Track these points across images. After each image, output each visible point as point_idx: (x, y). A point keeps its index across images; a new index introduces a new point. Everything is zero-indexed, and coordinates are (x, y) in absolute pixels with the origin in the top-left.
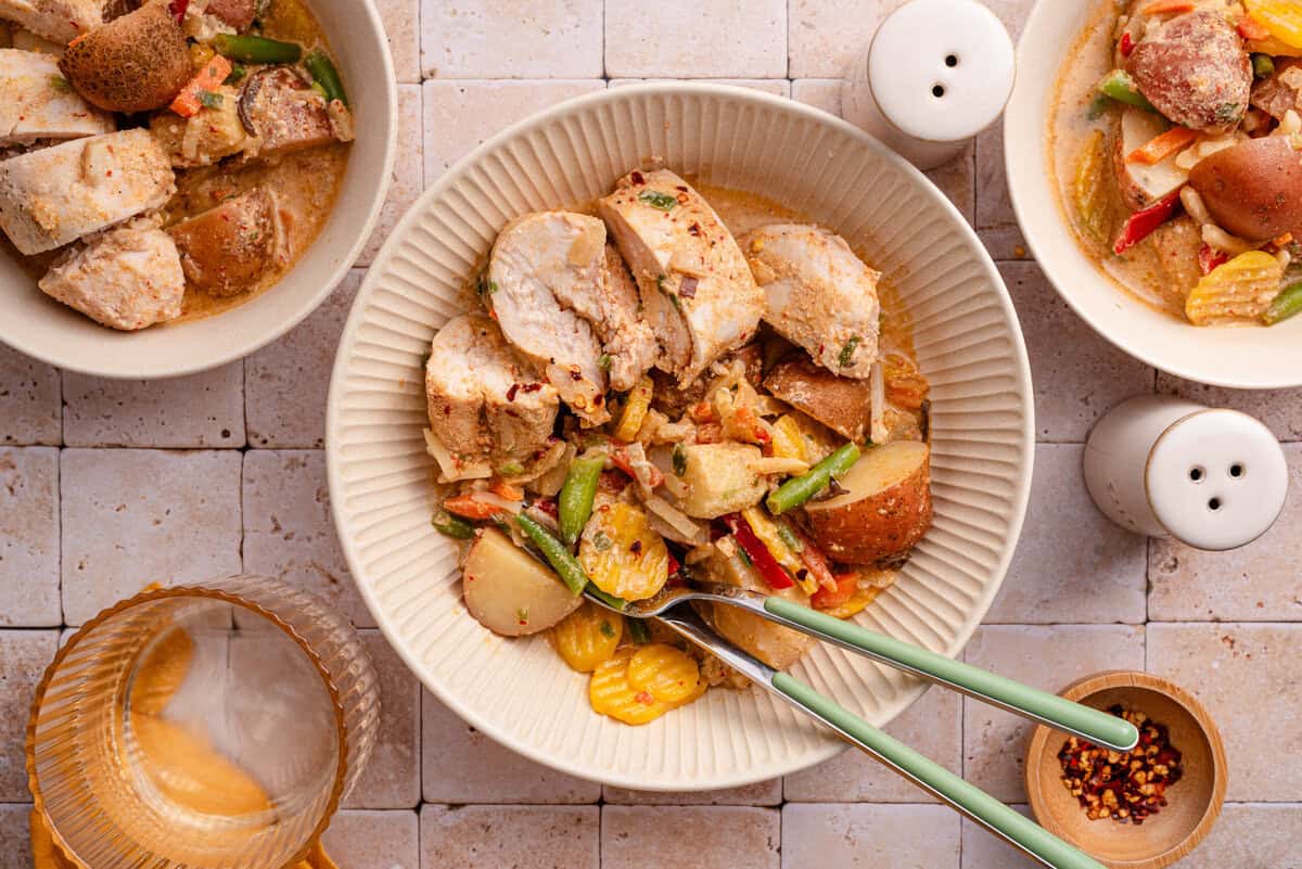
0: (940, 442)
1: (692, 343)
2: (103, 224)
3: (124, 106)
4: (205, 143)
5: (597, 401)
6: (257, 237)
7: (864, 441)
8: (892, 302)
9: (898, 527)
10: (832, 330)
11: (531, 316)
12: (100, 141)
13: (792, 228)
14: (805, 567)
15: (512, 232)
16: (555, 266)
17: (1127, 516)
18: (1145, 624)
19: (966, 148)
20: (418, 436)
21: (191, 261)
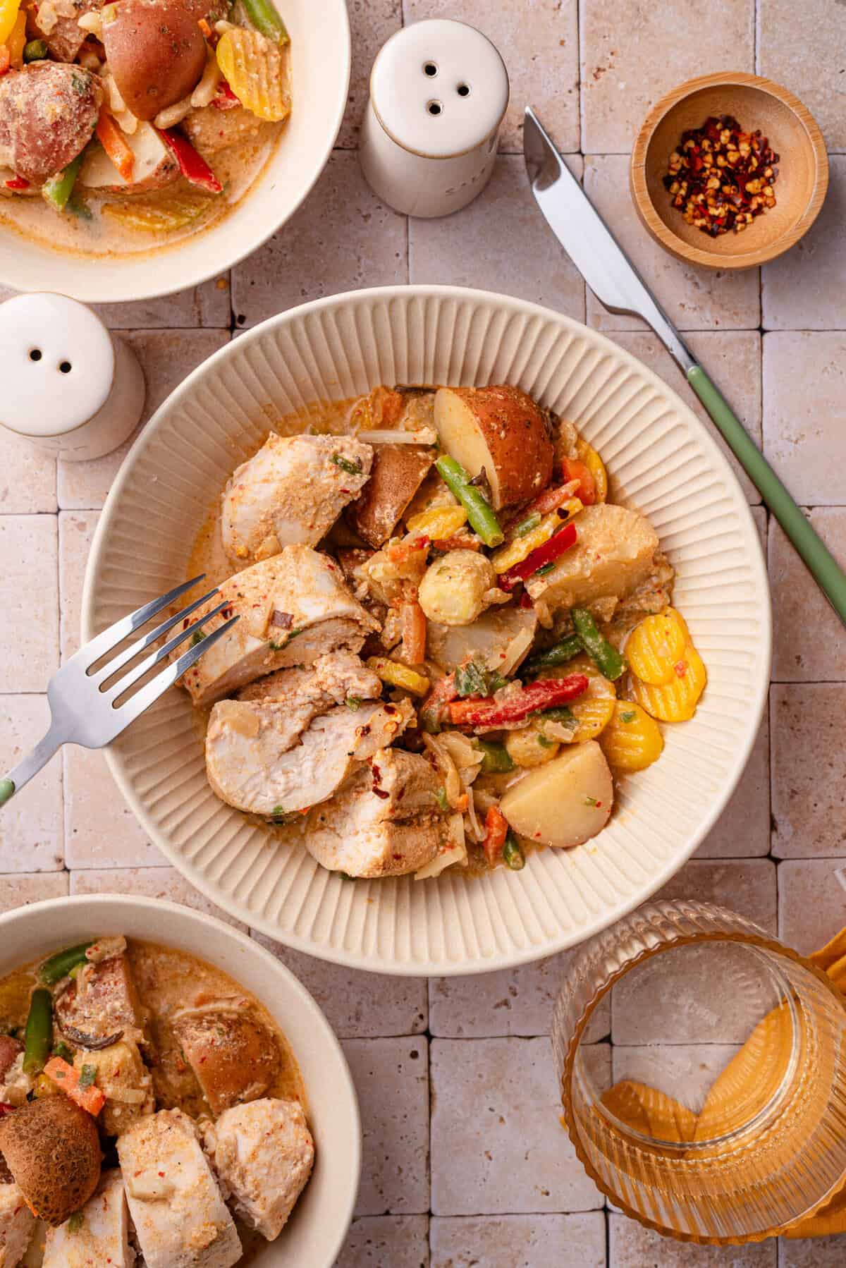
0: (435, 376)
1: (337, 618)
2: (211, 1181)
3: (95, 1161)
4: (130, 1081)
5: (390, 711)
6: (222, 1029)
7: (434, 451)
8: (299, 421)
9: (517, 420)
10: (326, 481)
11: (308, 774)
12: (130, 1185)
13: (226, 518)
14: (556, 511)
15: (225, 792)
16: (259, 751)
17: (478, 175)
18: (583, 155)
19: (121, 338)
20: (422, 884)
21: (246, 1093)
